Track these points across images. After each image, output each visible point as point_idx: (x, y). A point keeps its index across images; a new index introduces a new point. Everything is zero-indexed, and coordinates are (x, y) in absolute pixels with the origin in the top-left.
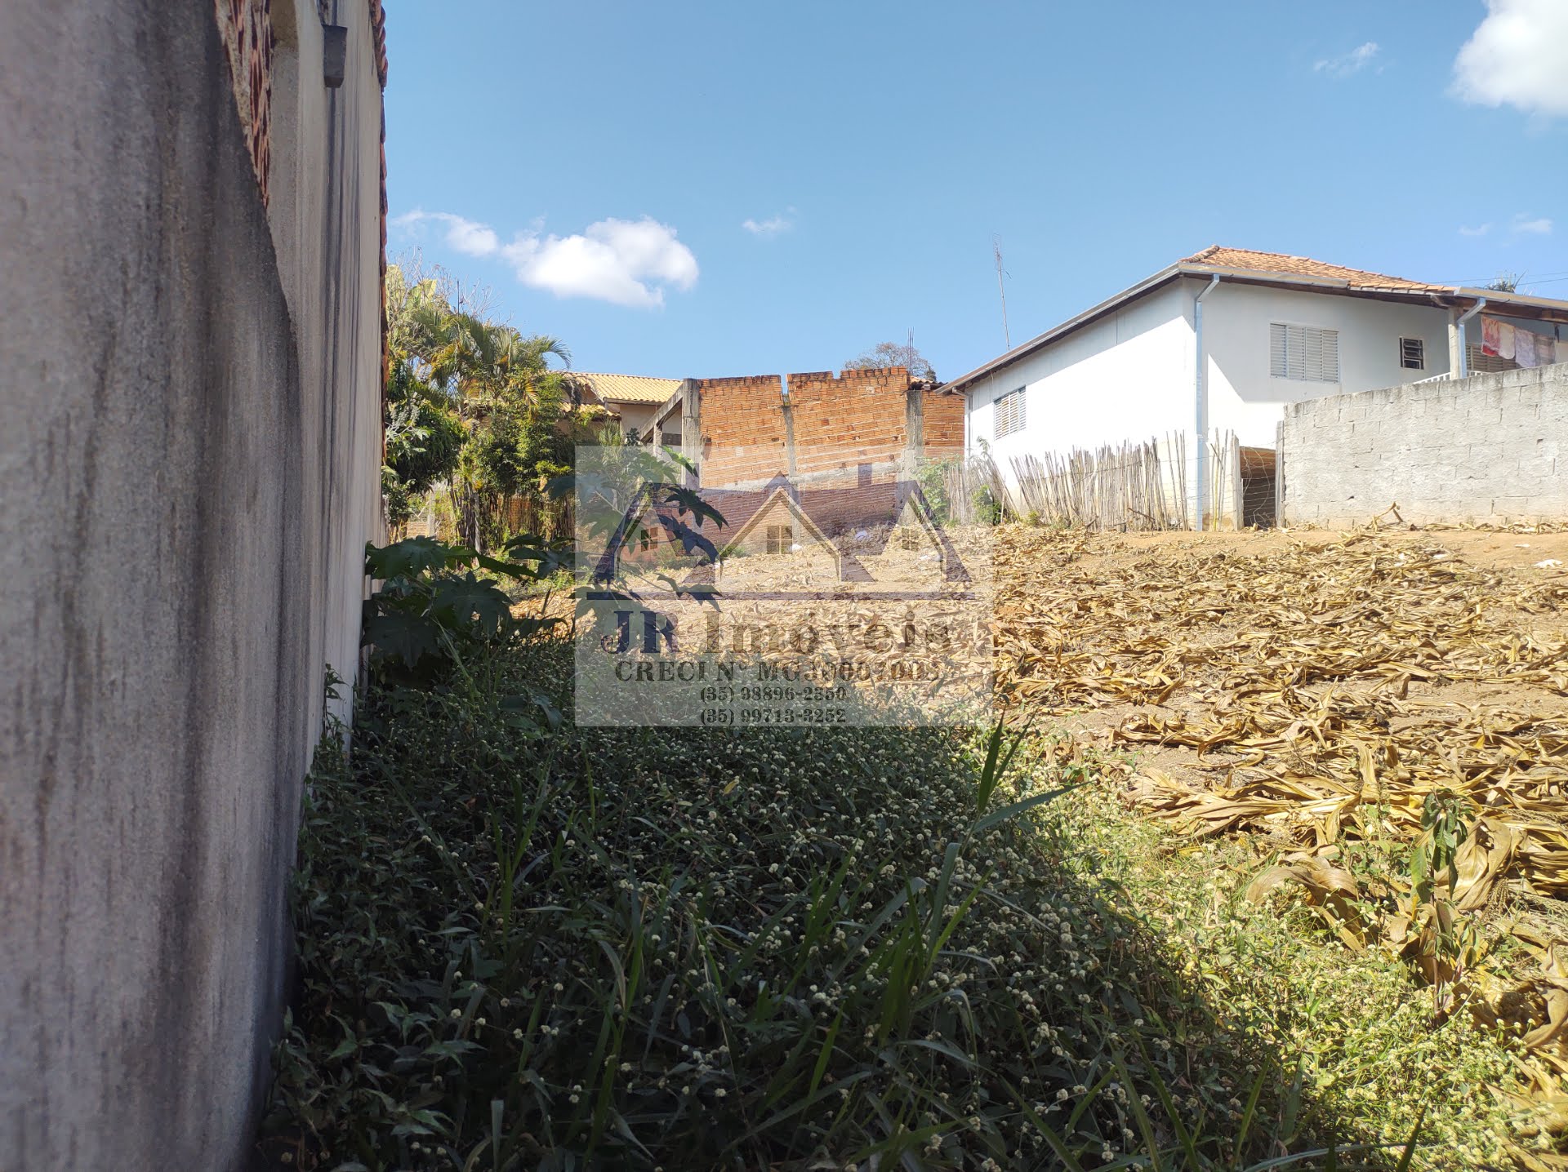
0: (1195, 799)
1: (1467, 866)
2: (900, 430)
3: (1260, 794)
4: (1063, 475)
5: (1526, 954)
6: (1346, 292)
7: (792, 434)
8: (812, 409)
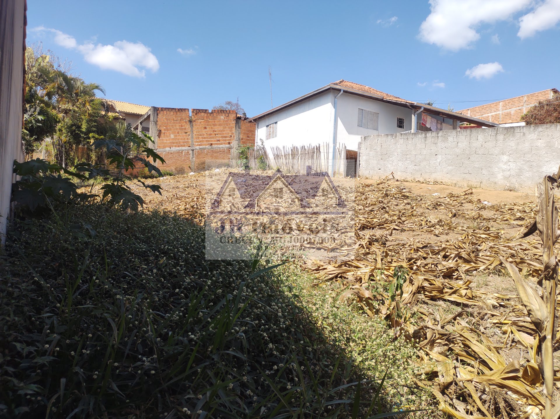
0: (325, 267)
1: (406, 290)
2: (233, 133)
3: (346, 266)
4: (289, 154)
5: (422, 318)
6: (382, 100)
7: (192, 131)
8: (200, 123)
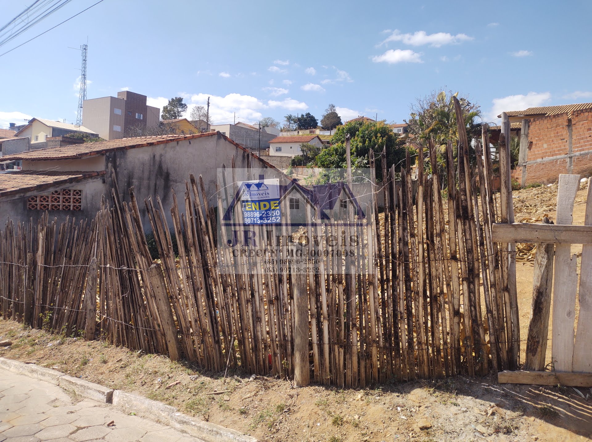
7: (571, 136)
8: (583, 125)
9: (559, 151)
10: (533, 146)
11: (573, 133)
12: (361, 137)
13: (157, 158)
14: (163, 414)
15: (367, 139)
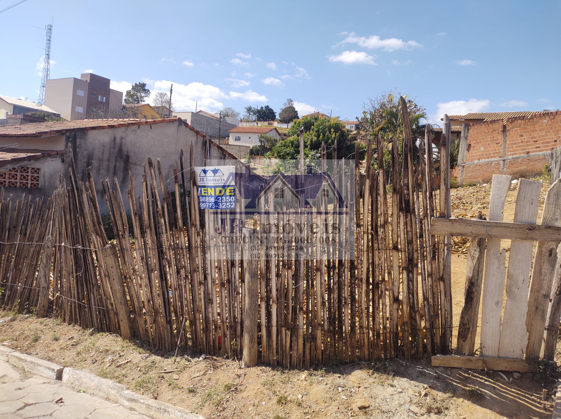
2: (559, 137)
7: (505, 141)
8: (516, 131)
9: (494, 154)
10: (472, 148)
11: (507, 138)
12: (316, 132)
13: (118, 140)
14: (112, 392)
15: (321, 134)
